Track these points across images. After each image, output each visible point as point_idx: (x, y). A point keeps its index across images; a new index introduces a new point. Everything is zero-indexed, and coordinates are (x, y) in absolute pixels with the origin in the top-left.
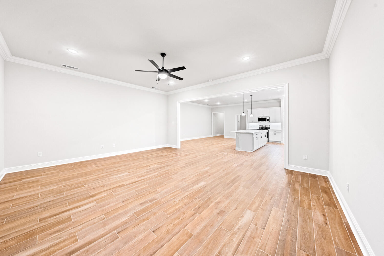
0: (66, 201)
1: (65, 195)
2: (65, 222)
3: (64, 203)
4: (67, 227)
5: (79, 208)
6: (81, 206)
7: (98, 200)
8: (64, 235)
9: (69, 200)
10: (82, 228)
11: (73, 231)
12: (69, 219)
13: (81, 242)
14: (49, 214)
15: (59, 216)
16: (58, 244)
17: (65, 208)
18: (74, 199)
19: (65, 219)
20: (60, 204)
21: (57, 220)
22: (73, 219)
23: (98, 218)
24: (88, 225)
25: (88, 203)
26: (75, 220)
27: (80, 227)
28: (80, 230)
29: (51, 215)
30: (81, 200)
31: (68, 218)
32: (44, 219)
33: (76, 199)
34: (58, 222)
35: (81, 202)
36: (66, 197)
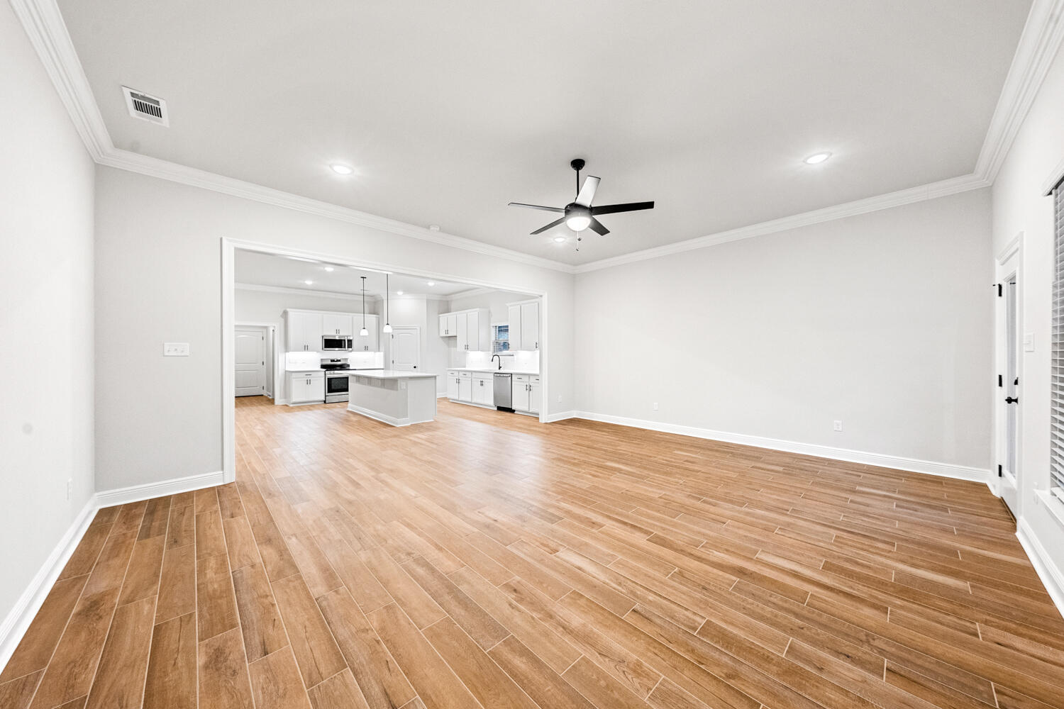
0: (805, 612)
1: (791, 638)
2: (838, 567)
3: (814, 612)
4: (839, 558)
5: (794, 571)
6: (787, 572)
7: (746, 557)
8: (848, 552)
9: (796, 609)
10: (820, 541)
11: (834, 548)
12: (828, 567)
13: (834, 533)
14: (862, 610)
15: (843, 587)
16: (863, 549)
17: (819, 596)
18: (782, 599)
19: (835, 571)
20: (824, 618)
21: (850, 583)
22: (821, 561)
23: (787, 535)
24: (811, 538)
25: (768, 565)
26: (821, 558)
27: (822, 544)
28: (825, 542)
29: (858, 605)
30: (773, 582)
31: (828, 570)
32: (874, 606)
33: (776, 599)
34: (849, 577)
35: (776, 581)
36: (792, 631)
